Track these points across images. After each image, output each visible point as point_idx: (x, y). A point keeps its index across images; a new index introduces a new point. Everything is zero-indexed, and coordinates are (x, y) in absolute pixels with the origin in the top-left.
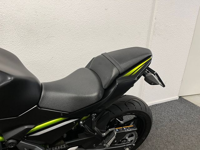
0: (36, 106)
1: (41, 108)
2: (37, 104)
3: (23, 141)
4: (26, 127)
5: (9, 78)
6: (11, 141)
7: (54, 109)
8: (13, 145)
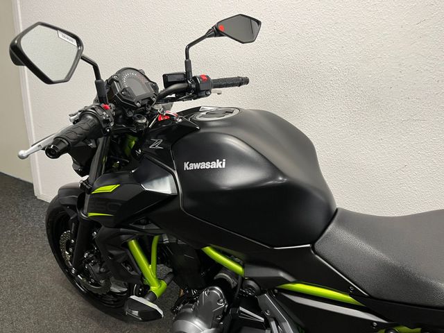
0: (309, 245)
1: (316, 253)
2: (313, 243)
3: (270, 296)
4: (282, 274)
5: (281, 178)
6: (252, 283)
7: (340, 268)
8: (252, 292)
